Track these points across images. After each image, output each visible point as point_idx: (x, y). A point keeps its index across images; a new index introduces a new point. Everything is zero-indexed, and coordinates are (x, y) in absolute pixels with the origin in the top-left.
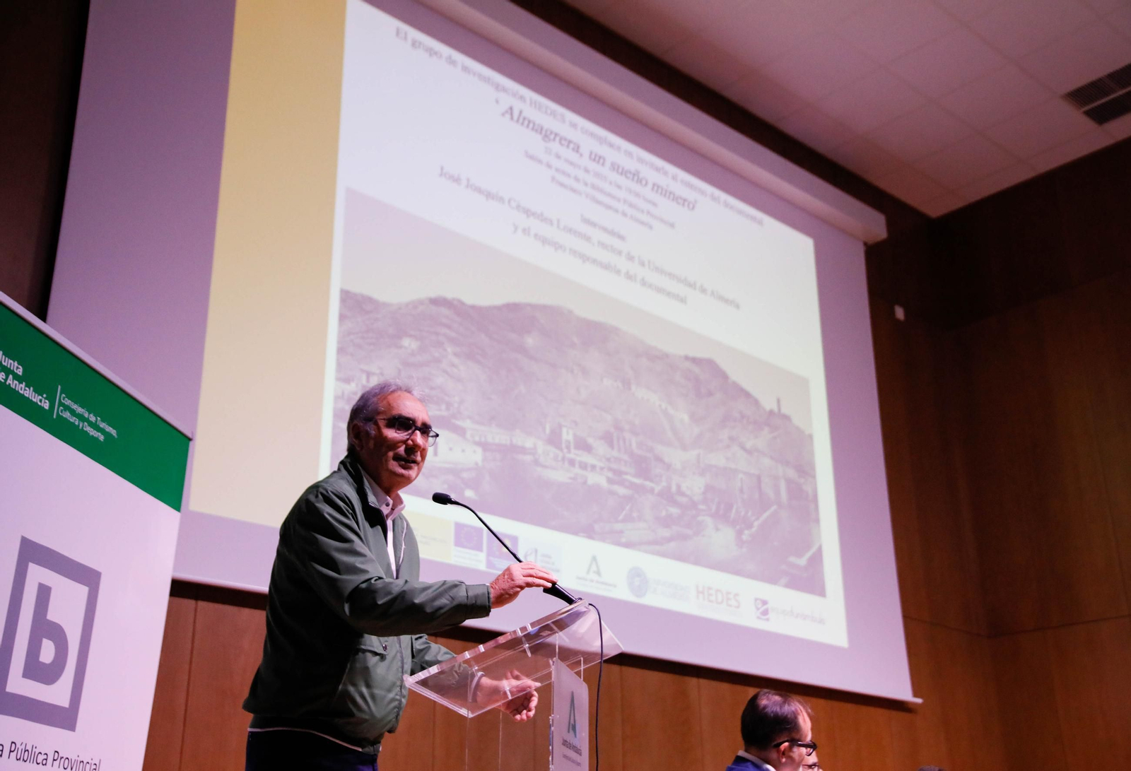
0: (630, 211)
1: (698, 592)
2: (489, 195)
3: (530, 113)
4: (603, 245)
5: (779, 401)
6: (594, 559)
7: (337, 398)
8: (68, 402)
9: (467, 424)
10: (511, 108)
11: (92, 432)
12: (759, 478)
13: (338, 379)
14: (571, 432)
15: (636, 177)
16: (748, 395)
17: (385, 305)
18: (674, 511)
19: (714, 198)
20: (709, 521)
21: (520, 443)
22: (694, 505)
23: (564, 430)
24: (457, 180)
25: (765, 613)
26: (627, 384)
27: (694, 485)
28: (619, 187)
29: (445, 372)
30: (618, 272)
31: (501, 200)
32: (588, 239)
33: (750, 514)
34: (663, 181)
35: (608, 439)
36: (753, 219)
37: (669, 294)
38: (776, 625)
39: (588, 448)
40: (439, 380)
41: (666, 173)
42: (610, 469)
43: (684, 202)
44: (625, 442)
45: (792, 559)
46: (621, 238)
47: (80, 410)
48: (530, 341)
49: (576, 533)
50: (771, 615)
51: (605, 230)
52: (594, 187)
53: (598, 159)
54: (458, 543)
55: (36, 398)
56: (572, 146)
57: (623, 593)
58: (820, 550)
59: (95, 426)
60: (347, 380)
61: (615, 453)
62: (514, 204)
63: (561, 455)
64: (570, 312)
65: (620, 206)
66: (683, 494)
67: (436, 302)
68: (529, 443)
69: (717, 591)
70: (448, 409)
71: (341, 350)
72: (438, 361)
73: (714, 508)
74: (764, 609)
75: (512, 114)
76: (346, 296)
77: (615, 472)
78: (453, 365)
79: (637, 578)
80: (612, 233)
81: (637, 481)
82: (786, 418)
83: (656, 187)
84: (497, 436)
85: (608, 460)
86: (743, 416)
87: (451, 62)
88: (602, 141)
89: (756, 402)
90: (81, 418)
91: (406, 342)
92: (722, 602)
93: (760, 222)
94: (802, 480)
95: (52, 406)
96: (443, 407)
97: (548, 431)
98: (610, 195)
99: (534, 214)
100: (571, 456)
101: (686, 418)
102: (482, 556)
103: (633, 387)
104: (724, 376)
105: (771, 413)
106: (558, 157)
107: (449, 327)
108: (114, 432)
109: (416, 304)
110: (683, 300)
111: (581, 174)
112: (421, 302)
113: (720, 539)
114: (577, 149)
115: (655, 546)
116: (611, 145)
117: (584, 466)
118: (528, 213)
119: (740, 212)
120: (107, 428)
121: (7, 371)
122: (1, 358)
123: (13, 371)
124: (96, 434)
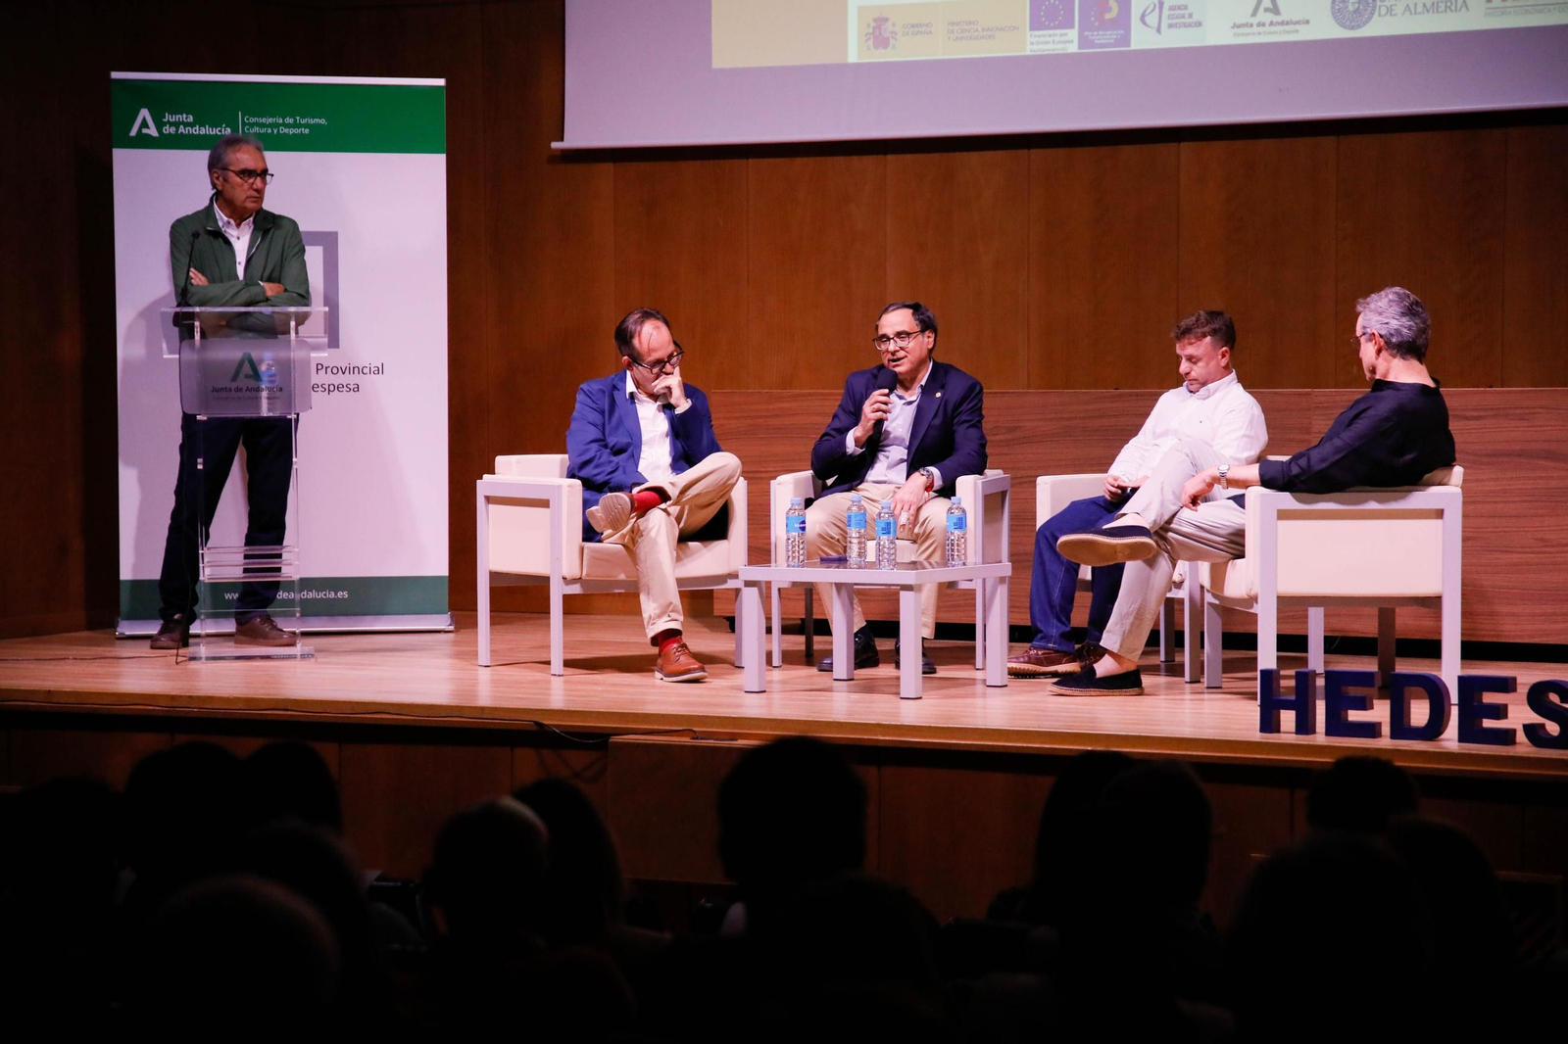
8: (253, 120)
11: (292, 131)
47: (270, 120)
55: (215, 131)
57: (1321, 28)
59: (296, 125)
90: (277, 125)
95: (235, 129)
102: (1073, 34)
108: (323, 121)
120: (312, 121)
121: (177, 125)
122: (167, 117)
123: (182, 121)
124: (297, 131)
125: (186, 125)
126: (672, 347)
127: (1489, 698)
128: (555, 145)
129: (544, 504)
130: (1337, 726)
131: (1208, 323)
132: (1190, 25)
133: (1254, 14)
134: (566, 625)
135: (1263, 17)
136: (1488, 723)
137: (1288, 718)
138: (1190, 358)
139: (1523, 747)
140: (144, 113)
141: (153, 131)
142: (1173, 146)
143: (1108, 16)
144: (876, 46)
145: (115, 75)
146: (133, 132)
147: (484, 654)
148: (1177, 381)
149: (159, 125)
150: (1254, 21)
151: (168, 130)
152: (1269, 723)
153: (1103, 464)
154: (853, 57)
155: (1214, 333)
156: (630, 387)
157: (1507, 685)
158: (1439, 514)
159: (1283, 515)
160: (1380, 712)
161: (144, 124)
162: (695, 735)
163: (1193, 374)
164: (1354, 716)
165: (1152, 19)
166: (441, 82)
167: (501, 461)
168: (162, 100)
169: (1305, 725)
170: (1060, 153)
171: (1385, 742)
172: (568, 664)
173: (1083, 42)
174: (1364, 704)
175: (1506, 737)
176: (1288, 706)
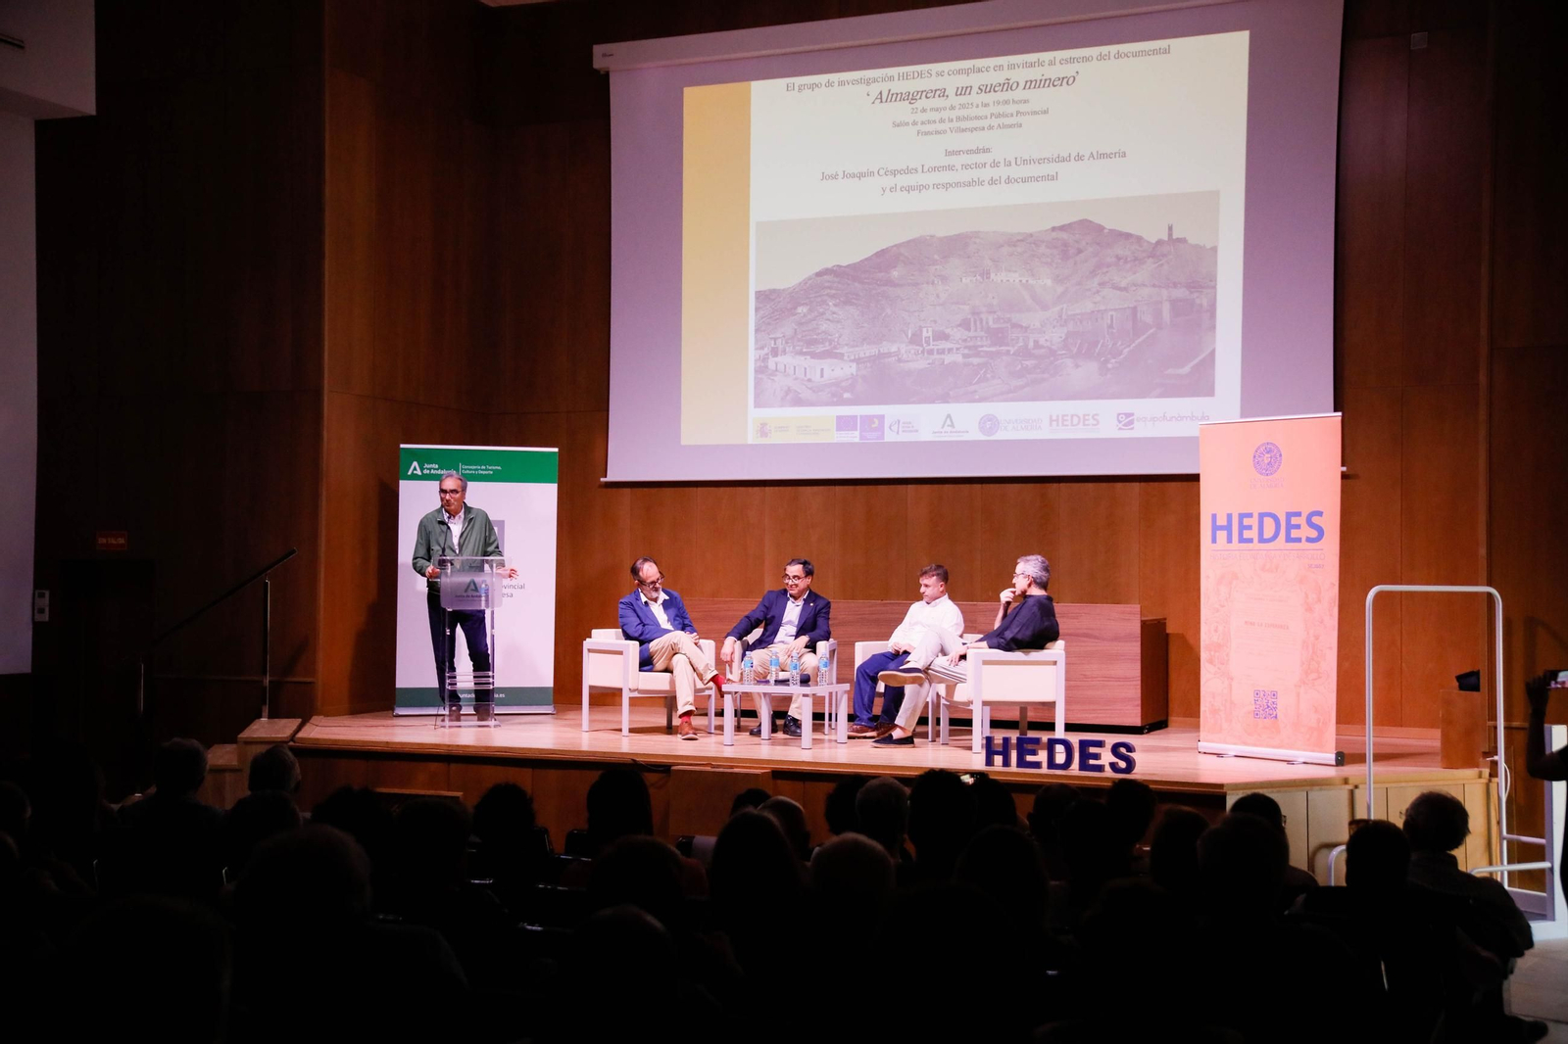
0: (995, 122)
1: (1051, 420)
2: (861, 176)
3: (899, 87)
4: (966, 167)
5: (1170, 228)
6: (949, 416)
7: (756, 360)
8: (466, 467)
9: (844, 350)
10: (881, 93)
11: (484, 472)
12: (1134, 310)
13: (756, 349)
14: (930, 329)
15: (1007, 86)
16: (1128, 236)
17: (784, 290)
18: (1030, 363)
19: (1101, 57)
20: (1069, 362)
21: (886, 351)
22: (1052, 352)
23: (925, 330)
24: (834, 177)
25: (1131, 423)
26: (986, 274)
27: (1055, 336)
28: (987, 105)
29: (829, 320)
30: (981, 183)
31: (872, 174)
32: (951, 168)
33: (1120, 343)
34: (1035, 74)
35: (965, 324)
36: (1155, 52)
37: (1037, 179)
38: (1140, 431)
39: (945, 337)
40: (824, 326)
41: (1041, 64)
42: (965, 347)
43: (1063, 80)
44: (981, 320)
45: (1170, 371)
46: (986, 150)
47: (474, 467)
48: (895, 274)
49: (933, 402)
50: (1136, 424)
51: (969, 152)
52: (959, 119)
53: (963, 91)
54: (839, 428)
56: (938, 93)
57: (975, 435)
58: (1213, 353)
59: (486, 470)
60: (762, 348)
61: (972, 334)
62: (882, 172)
63: (921, 349)
64: (932, 236)
65: (985, 123)
66: (1042, 347)
67: (818, 274)
68: (894, 349)
69: (1072, 416)
70: (830, 344)
71: (757, 331)
72: (823, 314)
73: (1075, 350)
74: (1128, 420)
75: (881, 98)
76: (759, 295)
77: (969, 348)
78: (834, 313)
79: (989, 423)
80: (978, 151)
81: (993, 349)
82: (1183, 241)
83: (1031, 84)
84: (868, 350)
85: (965, 341)
86: (1119, 258)
87: (830, 84)
88: (967, 72)
89: (1139, 239)
90: (477, 470)
91: (800, 310)
92: (1078, 423)
93: (1167, 51)
94: (1195, 295)
96: (827, 344)
97: (910, 336)
98: (977, 118)
99: (899, 172)
100: (931, 347)
101: (1049, 282)
102: (857, 433)
103: (992, 276)
104: (1101, 228)
105: (1159, 242)
106: (924, 110)
107: (830, 288)
108: (499, 468)
109: (805, 282)
110: (1053, 178)
111: (945, 115)
112: (810, 278)
113: (1084, 372)
114: (943, 93)
115: (1010, 395)
116: (980, 70)
117: (941, 352)
118: (894, 173)
119: (1136, 55)
120: (494, 468)
121: (430, 469)
122: (426, 466)
123: (432, 468)
124: (487, 472)
125: (435, 469)
126: (658, 575)
127: (1093, 750)
128: (602, 479)
129: (621, 653)
130: (1021, 763)
131: (935, 570)
132: (911, 431)
133: (943, 427)
134: (631, 712)
135: (946, 428)
136: (1092, 762)
137: (998, 759)
138: (926, 586)
139: (1108, 773)
140: (415, 464)
141: (420, 473)
142: (904, 486)
143: (873, 426)
144: (762, 436)
145: (402, 446)
146: (409, 473)
147: (585, 724)
148: (919, 597)
149: (422, 469)
150: (943, 430)
151: (425, 472)
152: (989, 762)
153: (887, 636)
154: (750, 441)
155: (938, 575)
156: (644, 599)
157: (1100, 744)
158: (1055, 663)
159: (986, 663)
160: (1042, 756)
161: (415, 469)
162: (713, 766)
163: (926, 594)
164: (1030, 758)
165: (895, 428)
166: (556, 450)
167: (595, 632)
168: (424, 458)
169: (1006, 763)
170: (851, 488)
171: (1044, 770)
172: (632, 731)
173: (861, 438)
174: (1034, 753)
175: (1100, 768)
176: (998, 753)
